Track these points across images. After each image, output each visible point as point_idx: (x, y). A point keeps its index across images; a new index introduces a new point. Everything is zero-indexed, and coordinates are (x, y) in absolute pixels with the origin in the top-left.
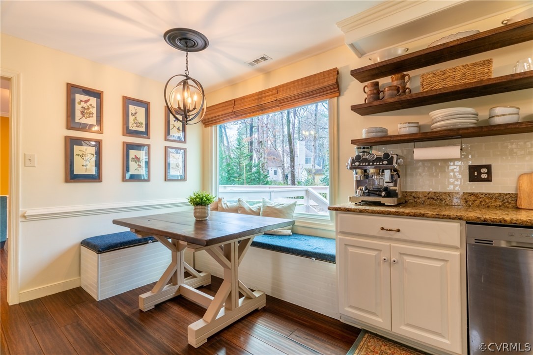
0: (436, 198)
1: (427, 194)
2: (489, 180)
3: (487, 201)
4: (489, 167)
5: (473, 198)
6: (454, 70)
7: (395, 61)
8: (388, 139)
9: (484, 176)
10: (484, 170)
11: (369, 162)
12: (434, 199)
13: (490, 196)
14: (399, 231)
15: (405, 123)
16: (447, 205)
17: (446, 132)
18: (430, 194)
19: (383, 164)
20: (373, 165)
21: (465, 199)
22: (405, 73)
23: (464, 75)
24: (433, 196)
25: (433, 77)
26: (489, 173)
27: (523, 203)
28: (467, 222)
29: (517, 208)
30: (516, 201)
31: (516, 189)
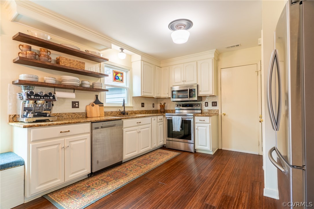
0: (60, 116)
1: (56, 115)
2: (78, 107)
3: (78, 115)
4: (78, 102)
5: (74, 115)
6: (74, 61)
7: (51, 43)
8: (46, 84)
9: (77, 106)
10: (77, 104)
11: (41, 96)
12: (59, 116)
13: (79, 114)
14: (69, 131)
15: (50, 77)
16: (65, 119)
17: (73, 87)
18: (58, 114)
19: (50, 99)
20: (44, 98)
21: (71, 115)
22: (49, 50)
23: (77, 64)
24: (59, 115)
25: (66, 60)
26: (78, 105)
27: (88, 115)
28: (91, 123)
29: (87, 117)
30: (86, 115)
31: (86, 110)
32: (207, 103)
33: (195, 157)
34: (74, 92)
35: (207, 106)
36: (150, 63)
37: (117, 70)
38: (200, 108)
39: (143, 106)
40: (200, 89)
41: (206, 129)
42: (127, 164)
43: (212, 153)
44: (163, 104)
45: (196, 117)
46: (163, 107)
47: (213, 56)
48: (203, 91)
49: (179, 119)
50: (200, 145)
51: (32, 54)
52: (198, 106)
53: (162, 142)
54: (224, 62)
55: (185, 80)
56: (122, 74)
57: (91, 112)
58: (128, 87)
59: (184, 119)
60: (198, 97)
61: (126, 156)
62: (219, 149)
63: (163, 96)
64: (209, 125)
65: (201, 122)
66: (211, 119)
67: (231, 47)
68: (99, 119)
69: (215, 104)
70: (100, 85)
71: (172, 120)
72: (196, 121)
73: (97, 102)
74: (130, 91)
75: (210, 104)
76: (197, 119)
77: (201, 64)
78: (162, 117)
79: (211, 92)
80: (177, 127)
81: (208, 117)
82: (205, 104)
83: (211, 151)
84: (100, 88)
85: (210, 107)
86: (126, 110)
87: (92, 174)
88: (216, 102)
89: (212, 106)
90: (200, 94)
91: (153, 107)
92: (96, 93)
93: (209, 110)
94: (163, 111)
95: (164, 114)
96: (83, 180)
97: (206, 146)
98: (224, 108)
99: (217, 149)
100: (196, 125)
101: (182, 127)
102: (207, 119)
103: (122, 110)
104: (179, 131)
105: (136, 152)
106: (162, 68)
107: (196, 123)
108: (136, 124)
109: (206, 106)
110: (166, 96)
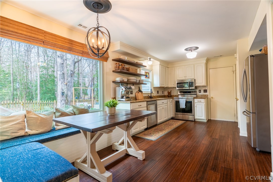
2: (133, 94)
6: (134, 69)
10: (132, 92)
13: (133, 97)
15: (125, 78)
27: (137, 98)
28: (147, 102)
29: (136, 99)
30: (136, 98)
31: (136, 96)
32: (200, 90)
33: (195, 123)
34: (133, 86)
35: (201, 92)
36: (163, 66)
37: (147, 71)
38: (195, 94)
39: (158, 93)
40: (196, 82)
41: (202, 106)
42: (159, 126)
43: (206, 121)
44: (170, 92)
45: (195, 100)
46: (169, 93)
47: (205, 62)
48: (199, 83)
49: (184, 100)
50: (198, 116)
51: (122, 68)
52: (195, 92)
53: (172, 115)
54: (211, 65)
55: (186, 76)
56: (149, 73)
57: (138, 96)
58: (151, 81)
59: (187, 101)
60: (195, 87)
61: (159, 121)
62: (209, 119)
63: (170, 86)
64: (204, 104)
65: (198, 102)
66: (205, 100)
67: (217, 56)
68: (142, 100)
69: (205, 91)
70: (142, 81)
71: (179, 101)
72: (195, 102)
73: (140, 91)
74: (152, 83)
75: (202, 91)
76: (196, 100)
77: (197, 66)
78: (171, 100)
79: (204, 84)
80: (183, 105)
81: (203, 99)
82: (199, 91)
83: (205, 119)
84: (142, 82)
85: (202, 93)
86: (152, 95)
87: (146, 129)
88: (206, 90)
89: (204, 92)
90: (196, 85)
91: (163, 93)
92: (139, 86)
93: (202, 95)
94: (170, 96)
95: (173, 98)
96: (142, 132)
97: (202, 117)
98: (211, 94)
99: (208, 119)
100: (195, 104)
101: (186, 105)
102: (203, 100)
103: (150, 95)
104: (185, 108)
105: (162, 120)
106: (169, 68)
107: (195, 103)
108: (162, 103)
109: (199, 92)
110: (173, 86)
